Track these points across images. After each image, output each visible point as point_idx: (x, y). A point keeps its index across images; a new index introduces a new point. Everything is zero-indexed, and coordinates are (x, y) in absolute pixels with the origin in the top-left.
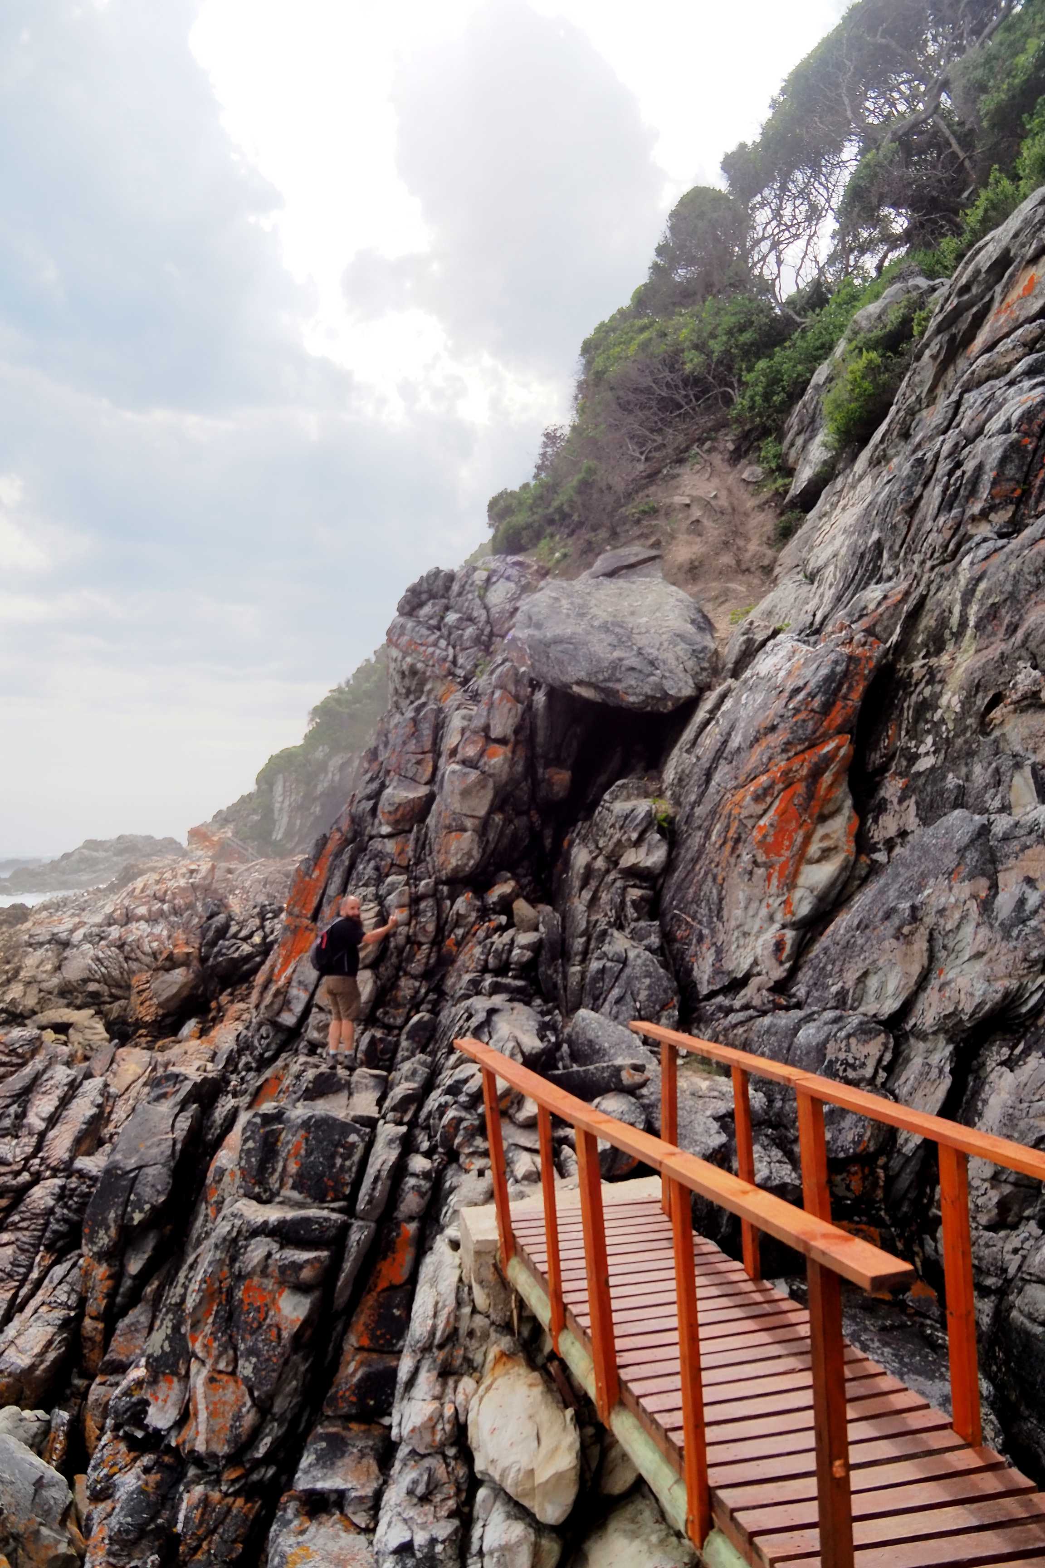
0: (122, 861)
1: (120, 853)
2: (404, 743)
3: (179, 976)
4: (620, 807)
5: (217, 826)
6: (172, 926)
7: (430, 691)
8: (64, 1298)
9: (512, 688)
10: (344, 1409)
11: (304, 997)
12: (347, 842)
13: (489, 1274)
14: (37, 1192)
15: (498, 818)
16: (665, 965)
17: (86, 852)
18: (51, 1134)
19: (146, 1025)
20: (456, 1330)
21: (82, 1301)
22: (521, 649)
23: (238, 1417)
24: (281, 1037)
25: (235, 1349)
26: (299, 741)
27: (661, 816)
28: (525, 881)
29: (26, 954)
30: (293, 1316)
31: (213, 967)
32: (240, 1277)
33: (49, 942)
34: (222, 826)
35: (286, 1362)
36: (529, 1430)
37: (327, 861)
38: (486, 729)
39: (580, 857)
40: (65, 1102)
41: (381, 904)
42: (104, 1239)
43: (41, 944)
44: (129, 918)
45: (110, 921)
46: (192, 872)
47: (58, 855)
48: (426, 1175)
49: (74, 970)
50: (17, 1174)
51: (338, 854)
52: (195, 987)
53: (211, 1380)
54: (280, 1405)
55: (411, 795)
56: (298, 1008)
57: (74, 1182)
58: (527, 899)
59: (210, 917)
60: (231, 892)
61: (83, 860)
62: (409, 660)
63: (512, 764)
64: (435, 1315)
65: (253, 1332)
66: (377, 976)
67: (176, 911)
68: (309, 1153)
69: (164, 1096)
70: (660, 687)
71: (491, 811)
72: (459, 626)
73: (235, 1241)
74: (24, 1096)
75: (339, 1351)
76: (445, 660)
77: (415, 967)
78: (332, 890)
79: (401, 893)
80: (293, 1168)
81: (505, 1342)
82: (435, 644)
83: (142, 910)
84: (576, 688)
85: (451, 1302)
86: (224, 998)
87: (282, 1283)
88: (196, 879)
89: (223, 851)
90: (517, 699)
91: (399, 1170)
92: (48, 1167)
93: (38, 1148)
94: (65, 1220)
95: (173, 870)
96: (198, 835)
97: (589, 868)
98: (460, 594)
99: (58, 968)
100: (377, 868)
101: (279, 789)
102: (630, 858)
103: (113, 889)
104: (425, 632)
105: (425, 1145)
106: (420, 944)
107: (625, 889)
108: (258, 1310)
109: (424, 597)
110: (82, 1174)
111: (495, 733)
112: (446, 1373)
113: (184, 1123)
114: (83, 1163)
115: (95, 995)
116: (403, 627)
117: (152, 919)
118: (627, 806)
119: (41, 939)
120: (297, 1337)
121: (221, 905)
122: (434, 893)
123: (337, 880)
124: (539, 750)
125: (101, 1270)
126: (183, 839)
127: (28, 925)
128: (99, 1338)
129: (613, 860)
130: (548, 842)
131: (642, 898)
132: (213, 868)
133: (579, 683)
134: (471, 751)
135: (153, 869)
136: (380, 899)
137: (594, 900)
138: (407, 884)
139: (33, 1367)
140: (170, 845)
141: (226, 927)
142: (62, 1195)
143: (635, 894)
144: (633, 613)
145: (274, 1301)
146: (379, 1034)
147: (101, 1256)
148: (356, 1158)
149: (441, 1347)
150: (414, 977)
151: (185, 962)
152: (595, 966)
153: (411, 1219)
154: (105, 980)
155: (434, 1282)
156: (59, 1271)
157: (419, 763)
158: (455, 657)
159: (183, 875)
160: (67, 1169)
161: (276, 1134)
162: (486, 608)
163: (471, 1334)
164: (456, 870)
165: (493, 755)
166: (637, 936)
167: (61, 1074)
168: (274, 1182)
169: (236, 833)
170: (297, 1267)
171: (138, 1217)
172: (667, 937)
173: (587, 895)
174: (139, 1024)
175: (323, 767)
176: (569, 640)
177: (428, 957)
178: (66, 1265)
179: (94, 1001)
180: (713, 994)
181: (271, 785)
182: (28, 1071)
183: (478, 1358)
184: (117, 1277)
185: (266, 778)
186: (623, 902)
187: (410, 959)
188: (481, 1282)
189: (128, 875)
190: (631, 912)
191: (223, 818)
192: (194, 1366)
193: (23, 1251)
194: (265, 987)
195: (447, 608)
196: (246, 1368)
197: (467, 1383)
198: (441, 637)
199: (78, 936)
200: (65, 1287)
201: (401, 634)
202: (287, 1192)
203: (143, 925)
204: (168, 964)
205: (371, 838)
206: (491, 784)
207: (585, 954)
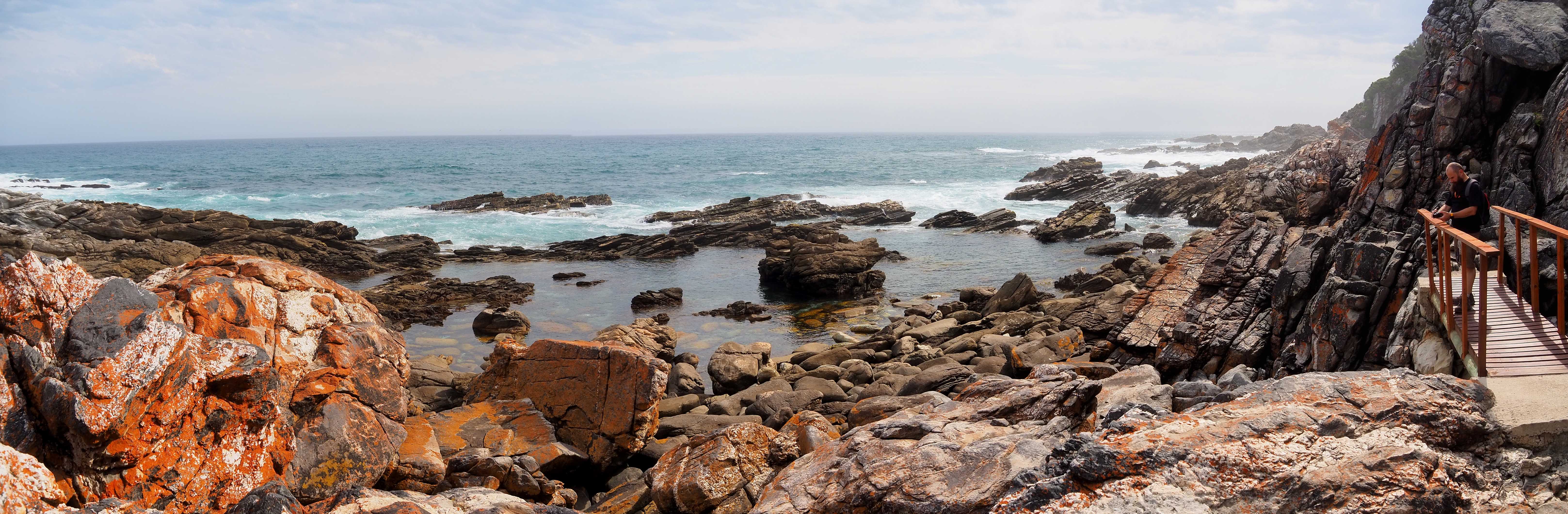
0: (1294, 138)
1: (1292, 134)
2: (1424, 81)
3: (1319, 195)
4: (1520, 116)
5: (1343, 120)
6: (1317, 172)
7: (1443, 54)
8: (1264, 326)
9: (1471, 57)
10: (1372, 359)
11: (1372, 201)
12: (1394, 129)
13: (1425, 301)
14: (1253, 281)
15: (1464, 120)
16: (1532, 190)
17: (1276, 133)
18: (1259, 258)
19: (1303, 219)
20: (1413, 322)
21: (1271, 328)
22: (1479, 37)
23: (1330, 357)
24: (1362, 220)
25: (1329, 331)
26: (1387, 75)
27: (1537, 121)
28: (1478, 150)
29: (1247, 183)
30: (1352, 320)
31: (1336, 192)
32: (1332, 303)
33: (1258, 177)
34: (1346, 121)
35: (1349, 338)
36: (1434, 354)
37: (1384, 138)
38: (1458, 76)
39: (1501, 139)
40: (1265, 245)
41: (1408, 159)
42: (1281, 301)
43: (1254, 178)
44: (1297, 167)
45: (1287, 168)
46: (1329, 144)
47: (1261, 135)
48: (1409, 268)
49: (1270, 191)
50: (1244, 273)
51: (1390, 135)
52: (1327, 201)
53: (1319, 342)
54: (1347, 356)
55: (1424, 107)
56: (1370, 207)
57: (1268, 279)
58: (1477, 159)
59: (1335, 167)
60: (1349, 155)
61: (1274, 137)
62: (1432, 38)
63: (1471, 93)
64: (1404, 316)
65: (1336, 325)
66: (1404, 192)
67: (1320, 164)
68: (1364, 260)
69: (1308, 243)
70: (1543, 58)
71: (1460, 116)
72: (1458, 21)
73: (1330, 290)
74: (1248, 240)
75: (1371, 338)
76: (1450, 38)
77: (1423, 189)
78: (1387, 151)
79: (1417, 154)
80: (1357, 266)
81: (1431, 328)
82: (1446, 30)
83: (1303, 163)
84: (1503, 58)
85: (1411, 311)
86: (1341, 208)
87: (1348, 307)
88: (1331, 148)
89: (1346, 134)
90: (1474, 62)
91: (1399, 266)
92: (1258, 272)
93: (1253, 263)
94: (1265, 295)
95: (1319, 143)
96: (1331, 124)
97: (1503, 143)
98: (1460, 4)
99: (1262, 190)
100: (1407, 142)
101: (1376, 101)
102: (1522, 140)
103: (1289, 152)
104: (1440, 24)
105: (1411, 257)
106: (1425, 178)
107: (1518, 155)
108: (1338, 316)
109: (1442, 5)
110: (1272, 276)
111: (1463, 79)
112: (1407, 338)
113: (1316, 255)
114: (1272, 271)
115: (1279, 204)
116: (1430, 21)
117: (1308, 168)
118: (1522, 115)
119: (1254, 175)
120: (1354, 328)
121: (1344, 161)
122: (1433, 154)
123: (1389, 146)
124: (1487, 87)
125: (1279, 315)
126: (1325, 127)
127: (1248, 168)
128: (1278, 344)
129: (1515, 140)
130: (1491, 132)
131: (1525, 159)
132: (1340, 142)
133: (1505, 55)
134: (1450, 87)
135: (1310, 142)
136: (1407, 156)
137: (1505, 159)
138: (1420, 149)
139: (1251, 351)
140: (1319, 128)
141: (1344, 171)
142: (1263, 284)
143: (1523, 157)
144: (1535, 21)
145: (1345, 314)
146: (1404, 218)
147: (1279, 309)
148: (1383, 263)
149: (1406, 328)
150: (1422, 194)
151: (1322, 188)
152: (1500, 189)
153: (1403, 287)
154: (1285, 197)
155: (1406, 306)
156: (1262, 315)
157: (1430, 91)
158: (1455, 37)
159: (1324, 146)
160: (1265, 273)
161: (1350, 252)
162: (1473, 12)
163: (1418, 324)
164: (1442, 143)
165: (1461, 89)
166: (1521, 177)
167: (1263, 232)
168: (1349, 271)
169: (1353, 125)
170: (1355, 300)
171: (1295, 293)
172: (1534, 177)
173: (1501, 157)
174: (1300, 218)
175: (1400, 89)
176: (1502, 34)
177: (1429, 184)
178: (1265, 313)
179: (1279, 208)
180: (1550, 203)
181: (1372, 99)
182: (1250, 230)
183: (1421, 333)
184: (1286, 318)
185: (1370, 94)
186: (1517, 160)
187: (1420, 185)
188: (1423, 305)
189: (1297, 145)
190: (1520, 165)
191: (1346, 116)
192: (1313, 337)
193: (1247, 305)
194: (1355, 197)
195: (1453, 12)
196: (1333, 338)
197: (1415, 342)
198: (1449, 27)
199: (1272, 174)
200: (1265, 322)
201: (1429, 25)
202: (1354, 276)
203: (1303, 171)
204: (1314, 189)
205: (1406, 127)
206: (1459, 103)
207: (1498, 185)
